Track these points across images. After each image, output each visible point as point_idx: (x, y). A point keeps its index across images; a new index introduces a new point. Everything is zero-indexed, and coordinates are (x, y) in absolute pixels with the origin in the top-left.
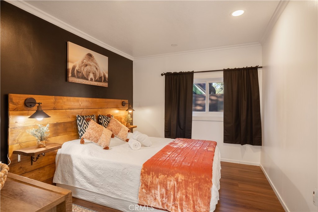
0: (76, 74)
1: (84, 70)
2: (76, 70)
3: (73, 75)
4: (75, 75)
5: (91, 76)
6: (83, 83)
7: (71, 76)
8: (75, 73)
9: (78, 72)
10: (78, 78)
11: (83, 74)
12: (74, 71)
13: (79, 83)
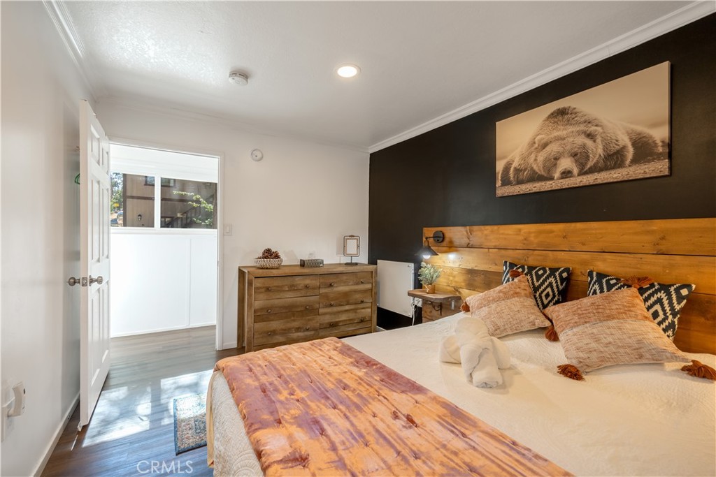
0: (514, 177)
1: (536, 160)
2: (512, 169)
3: (506, 182)
4: (512, 179)
5: (566, 163)
6: (535, 190)
7: (500, 185)
8: (512, 176)
9: (517, 171)
10: (520, 182)
11: (534, 171)
12: (508, 172)
13: (522, 192)
